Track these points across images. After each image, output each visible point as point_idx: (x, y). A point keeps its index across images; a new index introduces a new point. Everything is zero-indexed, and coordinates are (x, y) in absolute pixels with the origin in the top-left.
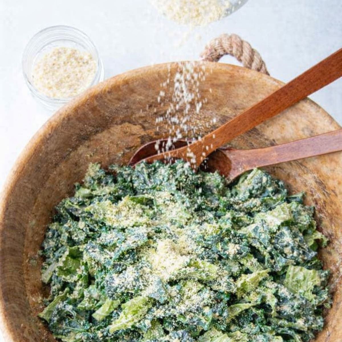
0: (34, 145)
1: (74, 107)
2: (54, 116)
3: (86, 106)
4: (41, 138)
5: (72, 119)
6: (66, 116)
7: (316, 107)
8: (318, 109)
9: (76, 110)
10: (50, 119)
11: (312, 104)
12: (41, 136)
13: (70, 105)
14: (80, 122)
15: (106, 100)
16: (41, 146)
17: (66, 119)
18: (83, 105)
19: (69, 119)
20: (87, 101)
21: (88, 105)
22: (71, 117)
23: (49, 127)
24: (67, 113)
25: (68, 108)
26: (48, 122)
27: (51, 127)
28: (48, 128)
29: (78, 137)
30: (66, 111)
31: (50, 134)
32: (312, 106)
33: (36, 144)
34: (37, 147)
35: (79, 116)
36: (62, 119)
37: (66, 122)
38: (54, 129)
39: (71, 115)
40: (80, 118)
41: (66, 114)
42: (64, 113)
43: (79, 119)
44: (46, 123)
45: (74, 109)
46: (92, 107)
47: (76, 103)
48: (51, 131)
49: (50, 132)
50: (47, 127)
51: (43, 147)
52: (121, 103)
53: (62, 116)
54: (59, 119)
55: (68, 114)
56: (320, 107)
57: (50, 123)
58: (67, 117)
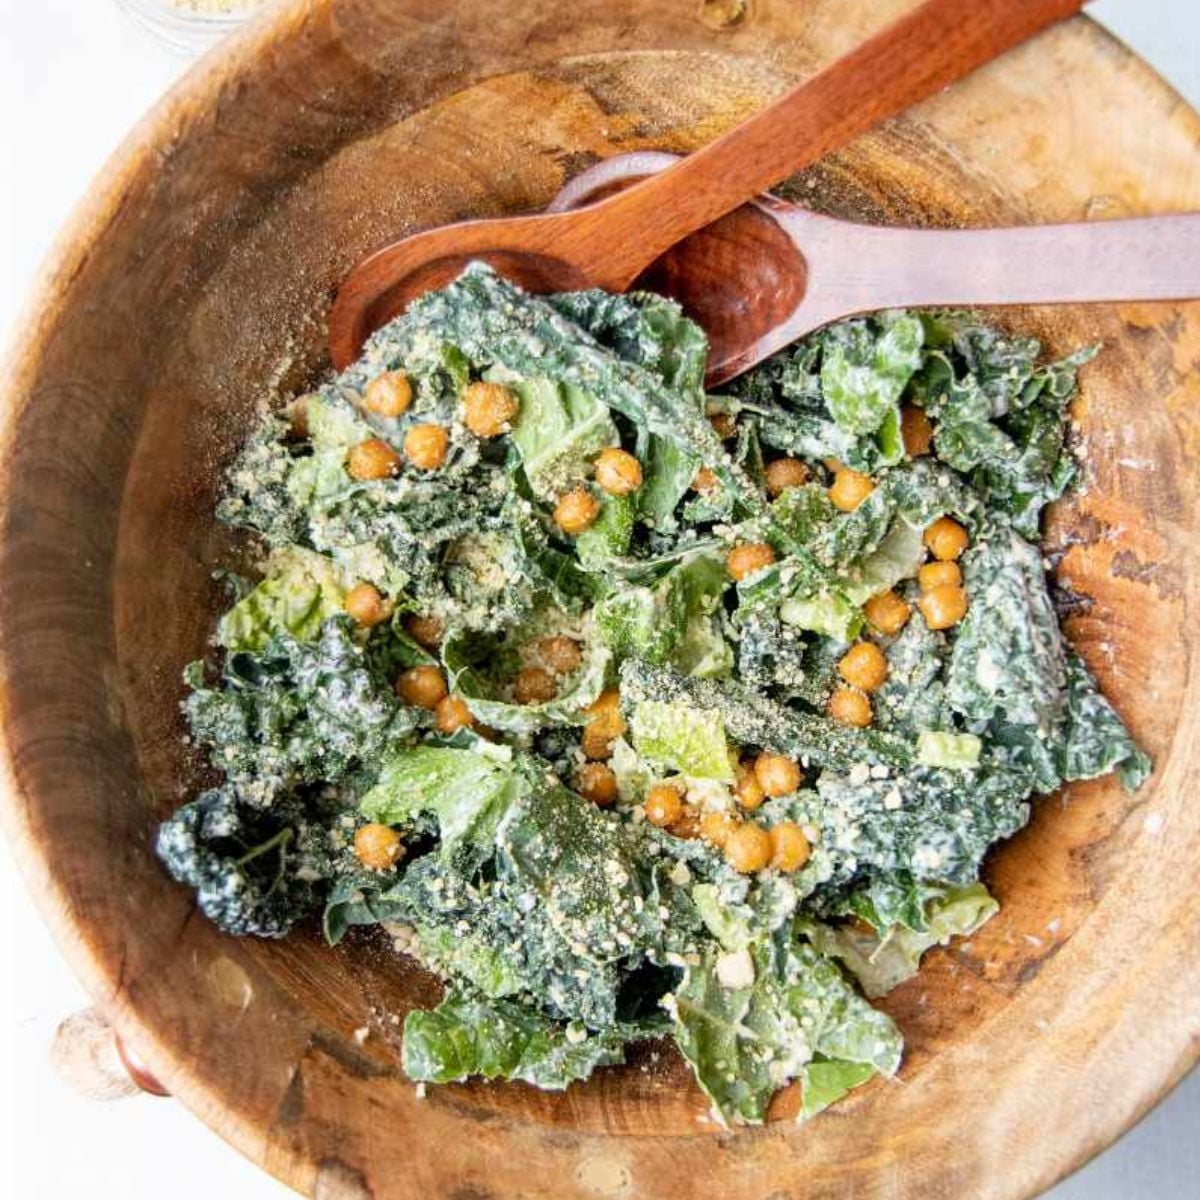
0: (121, 180)
1: (259, 44)
2: (186, 77)
3: (304, 38)
4: (145, 153)
5: (254, 86)
6: (232, 75)
7: (1115, 50)
8: (1123, 59)
9: (268, 54)
10: (175, 87)
11: (1103, 42)
12: (143, 148)
13: (247, 37)
14: (282, 95)
15: (372, 17)
16: (143, 186)
17: (234, 87)
18: (291, 37)
19: (243, 88)
20: (305, 22)
21: (309, 35)
22: (248, 81)
23: (172, 113)
24: (235, 67)
25: (240, 46)
26: (167, 100)
27: (178, 116)
28: (168, 122)
29: (275, 149)
30: (233, 57)
31: (175, 142)
32: (1100, 48)
33: (127, 175)
34: (130, 188)
35: (277, 75)
36: (217, 86)
37: (231, 97)
38: (189, 123)
39: (248, 74)
40: (281, 80)
41: (231, 70)
42: (225, 68)
43: (279, 87)
44: (161, 101)
45: (262, 51)
46: (325, 41)
47: (268, 32)
48: (181, 132)
49: (176, 135)
50: (166, 114)
51: (152, 186)
52: (423, 28)
53: (220, 79)
54: (205, 88)
55: (241, 68)
56: (1129, 53)
57: (177, 101)
58: (235, 80)
